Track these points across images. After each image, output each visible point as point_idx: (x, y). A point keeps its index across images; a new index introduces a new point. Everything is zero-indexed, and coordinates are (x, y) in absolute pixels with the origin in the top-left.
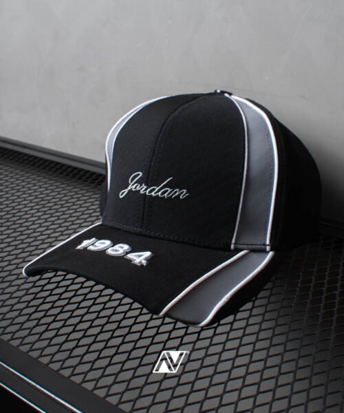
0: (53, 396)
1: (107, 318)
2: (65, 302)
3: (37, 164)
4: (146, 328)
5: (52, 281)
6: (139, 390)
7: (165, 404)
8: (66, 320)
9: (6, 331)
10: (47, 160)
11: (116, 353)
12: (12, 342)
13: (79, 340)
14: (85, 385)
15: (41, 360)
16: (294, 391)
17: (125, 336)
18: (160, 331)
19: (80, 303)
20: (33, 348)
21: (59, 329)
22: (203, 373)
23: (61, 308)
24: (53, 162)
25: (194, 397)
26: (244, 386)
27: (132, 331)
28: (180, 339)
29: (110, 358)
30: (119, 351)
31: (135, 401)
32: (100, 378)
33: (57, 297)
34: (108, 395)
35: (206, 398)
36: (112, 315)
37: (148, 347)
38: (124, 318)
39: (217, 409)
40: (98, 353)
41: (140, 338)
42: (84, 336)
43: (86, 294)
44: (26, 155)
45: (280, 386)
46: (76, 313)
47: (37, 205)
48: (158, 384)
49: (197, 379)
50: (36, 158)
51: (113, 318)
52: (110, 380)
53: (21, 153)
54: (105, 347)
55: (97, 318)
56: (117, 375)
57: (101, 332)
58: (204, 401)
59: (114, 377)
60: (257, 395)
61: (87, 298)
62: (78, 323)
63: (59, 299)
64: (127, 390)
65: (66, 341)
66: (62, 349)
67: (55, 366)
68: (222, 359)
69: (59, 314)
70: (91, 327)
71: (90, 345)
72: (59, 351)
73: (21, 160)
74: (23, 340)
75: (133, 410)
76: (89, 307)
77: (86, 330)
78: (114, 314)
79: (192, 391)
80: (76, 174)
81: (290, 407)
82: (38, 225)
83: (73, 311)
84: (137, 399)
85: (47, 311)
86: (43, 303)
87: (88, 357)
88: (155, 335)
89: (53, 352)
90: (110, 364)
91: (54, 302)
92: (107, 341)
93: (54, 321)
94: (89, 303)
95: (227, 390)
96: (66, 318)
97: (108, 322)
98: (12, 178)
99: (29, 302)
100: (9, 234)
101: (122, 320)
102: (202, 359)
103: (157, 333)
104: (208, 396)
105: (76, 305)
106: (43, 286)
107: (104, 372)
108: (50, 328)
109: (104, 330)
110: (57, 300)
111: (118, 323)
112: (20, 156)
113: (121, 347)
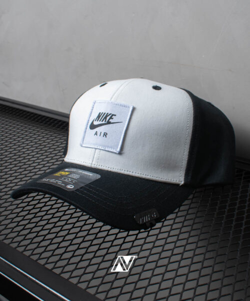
0: (48, 288)
1: (87, 231)
2: (57, 219)
3: (32, 118)
4: (116, 239)
5: (47, 204)
6: (111, 283)
7: (130, 294)
8: (58, 233)
9: (14, 241)
10: (44, 116)
11: (94, 257)
13: (67, 247)
14: (71, 280)
16: (224, 284)
17: (100, 244)
18: (126, 241)
19: (67, 220)
20: (34, 253)
21: (52, 239)
22: (157, 271)
23: (54, 224)
24: (48, 117)
25: (151, 289)
26: (187, 281)
27: (105, 240)
28: (131, 243)
29: (89, 261)
30: (96, 255)
31: (108, 292)
32: (82, 275)
33: (51, 216)
34: (88, 288)
36: (91, 229)
37: (108, 248)
38: (100, 231)
39: (167, 298)
40: (80, 257)
41: (112, 246)
42: (71, 244)
43: (72, 214)
44: (28, 112)
45: (213, 281)
46: (65, 227)
47: (36, 149)
48: (125, 279)
49: (153, 276)
50: (36, 114)
51: (92, 231)
52: (90, 276)
53: (25, 111)
54: (86, 253)
55: (80, 231)
56: (94, 273)
57: (83, 241)
58: (158, 291)
59: (92, 274)
61: (73, 216)
62: (66, 235)
63: (53, 217)
64: (102, 283)
65: (58, 248)
68: (171, 261)
69: (52, 228)
70: (76, 238)
71: (75, 251)
72: (52, 255)
73: (25, 116)
75: (106, 298)
76: (74, 223)
77: (72, 240)
78: (92, 228)
79: (149, 285)
81: (220, 296)
82: (37, 164)
83: (63, 226)
84: (109, 290)
85: (44, 226)
86: (41, 220)
87: (73, 260)
88: (122, 244)
90: (89, 265)
91: (49, 220)
92: (88, 248)
93: (49, 233)
94: (74, 220)
95: (175, 284)
96: (57, 231)
97: (88, 234)
98: (18, 129)
99: (31, 219)
100: (11, 168)
101: (98, 233)
102: (157, 261)
103: (124, 243)
104: (161, 288)
105: (65, 222)
106: (35, 205)
107: (85, 271)
108: (46, 238)
109: (85, 240)
110: (51, 218)
111: (95, 235)
112: (24, 113)
113: (98, 252)
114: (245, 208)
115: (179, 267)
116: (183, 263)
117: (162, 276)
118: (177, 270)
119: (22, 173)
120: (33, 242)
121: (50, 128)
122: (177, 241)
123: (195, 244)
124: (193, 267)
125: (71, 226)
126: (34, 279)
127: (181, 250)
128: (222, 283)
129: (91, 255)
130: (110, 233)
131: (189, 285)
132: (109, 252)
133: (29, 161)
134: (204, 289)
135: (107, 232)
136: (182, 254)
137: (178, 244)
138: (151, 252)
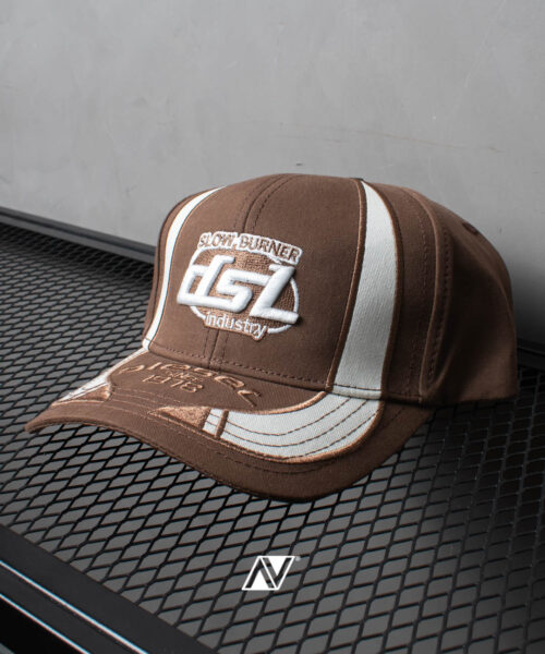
1: (180, 499)
2: (114, 473)
6: (231, 613)
7: (272, 636)
8: (115, 502)
9: (19, 519)
10: (86, 248)
11: (195, 555)
12: (29, 537)
13: (136, 533)
14: (144, 605)
15: (75, 564)
16: (477, 615)
17: (208, 528)
18: (263, 521)
19: (136, 474)
20: (63, 545)
21: (103, 516)
22: (332, 586)
23: (107, 483)
24: (94, 250)
25: (318, 625)
26: (398, 607)
27: (219, 519)
28: (295, 533)
29: (184, 563)
30: (199, 551)
31: (224, 631)
32: (168, 594)
34: (181, 622)
35: (337, 627)
36: (187, 494)
38: (207, 499)
39: (354, 645)
40: (165, 554)
41: (233, 531)
42: (143, 527)
43: (147, 461)
45: (455, 608)
46: (131, 490)
47: (69, 318)
49: (323, 596)
50: (68, 243)
51: (190, 499)
52: (185, 597)
53: (44, 236)
54: (177, 545)
56: (195, 589)
57: (171, 521)
58: (334, 630)
59: (191, 592)
60: (418, 621)
61: (148, 466)
62: (134, 507)
63: (104, 468)
64: (212, 612)
65: (115, 535)
66: (109, 547)
67: (98, 575)
68: (363, 564)
69: (103, 491)
70: (154, 512)
71: (152, 542)
72: (103, 551)
73: (44, 247)
74: (47, 533)
75: (221, 645)
76: (152, 481)
77: (147, 518)
78: (191, 491)
79: (315, 616)
80: (131, 270)
81: (471, 641)
82: (71, 351)
83: (126, 487)
84: (227, 627)
85: (85, 487)
86: (78, 474)
87: (150, 561)
88: (257, 526)
89: (94, 552)
90: (184, 572)
91: (96, 473)
92: (180, 535)
93: (96, 503)
94: (151, 474)
95: (371, 613)
96: (115, 498)
97: (181, 506)
99: (56, 472)
100: (13, 360)
101: (204, 501)
102: (332, 565)
103: (260, 523)
104: (341, 623)
105: (130, 479)
106: (66, 441)
107: (175, 585)
108: (89, 514)
109: (174, 518)
110: (100, 470)
111: (197, 507)
112: (43, 241)
113: (202, 544)
114: (524, 449)
115: (381, 578)
116: (389, 569)
117: (342, 596)
118: (375, 584)
119: (38, 372)
120: (60, 521)
121: (98, 274)
122: (375, 520)
123: (416, 527)
124: (411, 578)
125: (144, 487)
126: (64, 603)
127: (384, 540)
128: (474, 612)
129: (187, 552)
130: (229, 503)
131: (402, 617)
132: (227, 544)
133: (52, 345)
134: (434, 626)
135: (223, 500)
136: (387, 548)
137: (379, 526)
138: (318, 544)
